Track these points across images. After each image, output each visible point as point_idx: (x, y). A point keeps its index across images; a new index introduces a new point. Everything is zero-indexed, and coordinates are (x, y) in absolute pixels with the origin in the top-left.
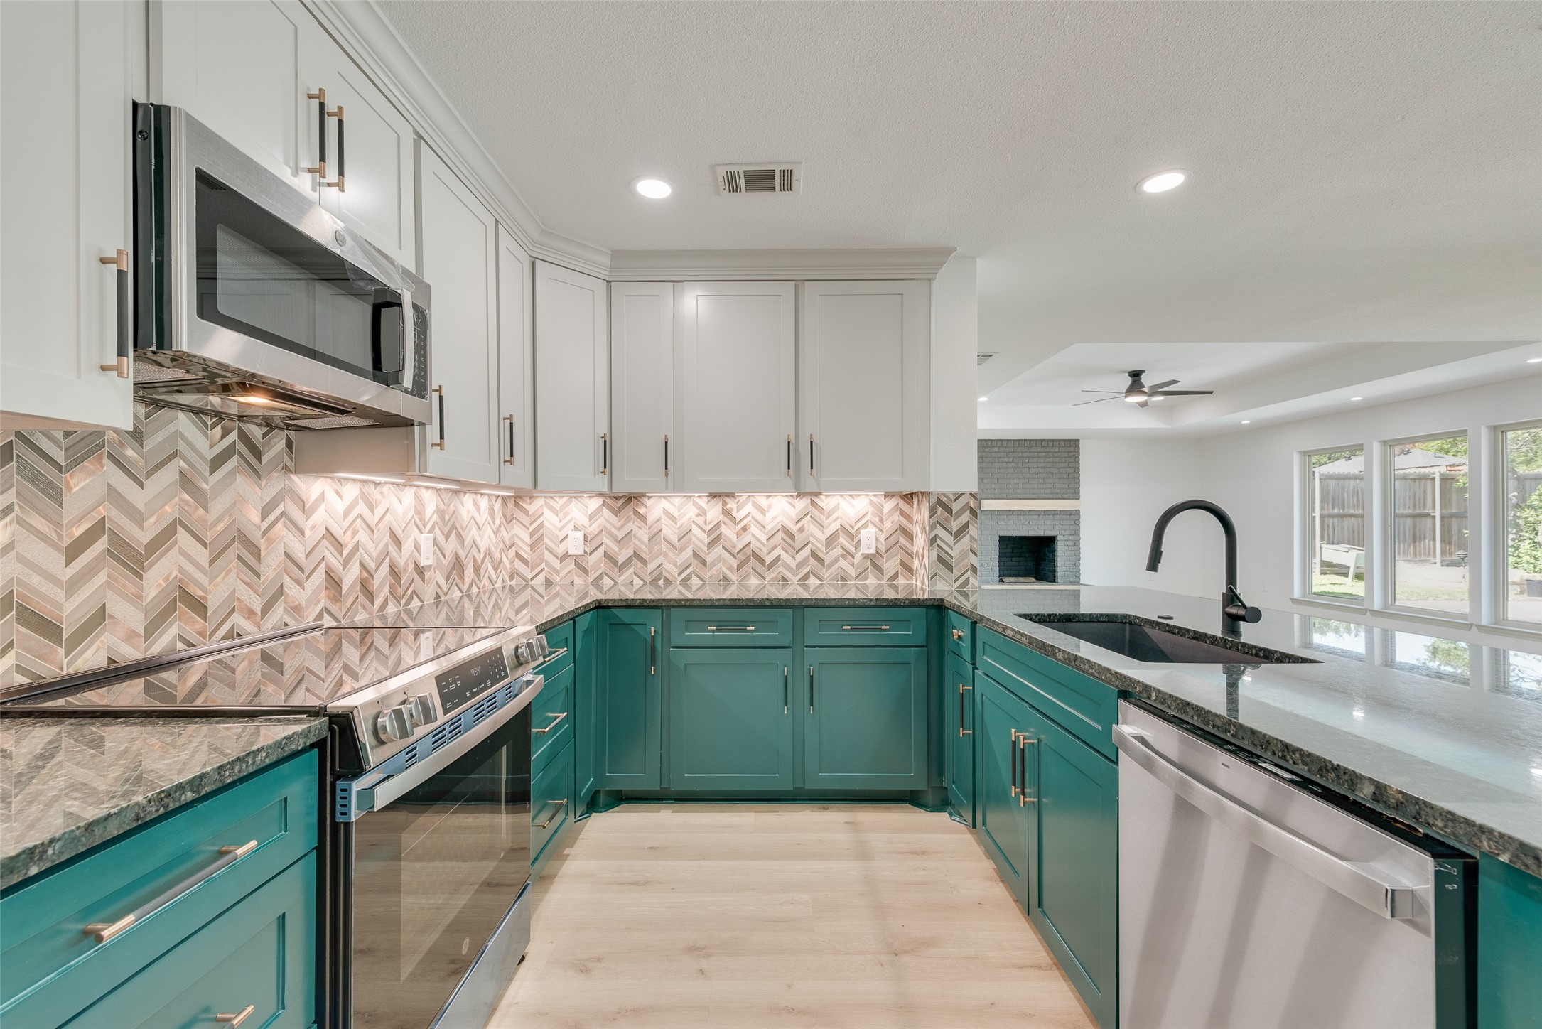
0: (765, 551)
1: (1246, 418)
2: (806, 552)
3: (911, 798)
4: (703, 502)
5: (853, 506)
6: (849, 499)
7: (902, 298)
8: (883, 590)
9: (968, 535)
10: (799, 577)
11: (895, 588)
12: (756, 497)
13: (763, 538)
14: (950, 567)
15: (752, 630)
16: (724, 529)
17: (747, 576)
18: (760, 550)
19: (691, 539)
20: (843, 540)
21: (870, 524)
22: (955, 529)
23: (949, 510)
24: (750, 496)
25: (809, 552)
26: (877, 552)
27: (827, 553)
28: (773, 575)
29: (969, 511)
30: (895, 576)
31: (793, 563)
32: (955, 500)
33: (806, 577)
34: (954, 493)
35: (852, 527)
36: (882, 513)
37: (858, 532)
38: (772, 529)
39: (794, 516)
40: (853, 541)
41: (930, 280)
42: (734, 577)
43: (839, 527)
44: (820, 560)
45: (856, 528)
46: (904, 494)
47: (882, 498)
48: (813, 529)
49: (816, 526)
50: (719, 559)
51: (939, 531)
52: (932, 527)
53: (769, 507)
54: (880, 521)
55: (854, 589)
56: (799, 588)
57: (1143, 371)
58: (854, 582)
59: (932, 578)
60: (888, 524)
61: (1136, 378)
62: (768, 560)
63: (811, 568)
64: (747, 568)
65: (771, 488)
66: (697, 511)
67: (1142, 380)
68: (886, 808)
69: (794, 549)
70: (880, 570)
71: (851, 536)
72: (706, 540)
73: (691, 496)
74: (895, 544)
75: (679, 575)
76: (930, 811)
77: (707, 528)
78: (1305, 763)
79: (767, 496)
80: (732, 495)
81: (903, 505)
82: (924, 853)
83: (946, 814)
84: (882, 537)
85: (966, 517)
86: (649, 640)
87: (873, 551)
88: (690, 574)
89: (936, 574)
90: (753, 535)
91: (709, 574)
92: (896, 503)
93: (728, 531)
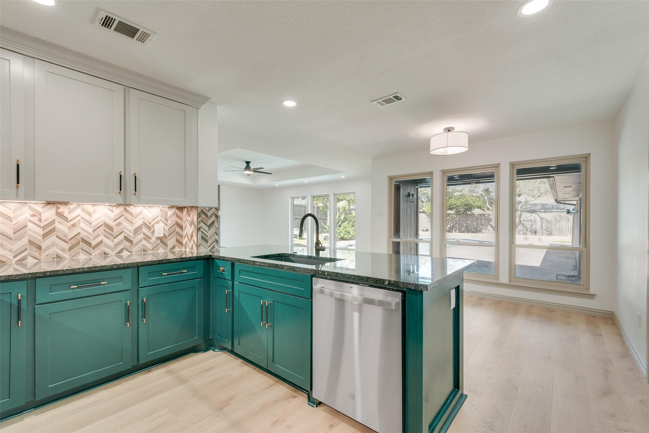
0: (91, 237)
1: (277, 184)
2: (121, 237)
3: (194, 350)
4: (39, 208)
5: (151, 212)
6: (149, 208)
7: (185, 113)
8: (167, 255)
9: (214, 226)
10: (116, 252)
11: (174, 253)
12: (84, 205)
13: (90, 230)
14: (206, 241)
15: (106, 284)
16: (57, 225)
17: (77, 254)
18: (88, 237)
19: (27, 232)
20: (144, 230)
21: (160, 222)
22: (209, 224)
23: (206, 215)
24: (79, 204)
25: (123, 237)
26: (164, 236)
27: (134, 238)
28: (97, 252)
29: (214, 216)
30: (174, 247)
31: (112, 244)
32: (209, 211)
33: (121, 251)
34: (209, 207)
35: (150, 223)
36: (167, 216)
37: (153, 226)
38: (96, 225)
39: (113, 218)
40: (151, 230)
41: (198, 108)
42: (66, 255)
43: (142, 223)
44: (131, 242)
45: (152, 224)
46: (178, 207)
47: (167, 209)
48: (125, 224)
49: (128, 223)
50: (54, 244)
51: (202, 225)
52: (198, 223)
53: (95, 211)
54: (166, 220)
55: (151, 255)
56: (116, 258)
57: (250, 162)
58: (151, 252)
59: (199, 246)
60: (169, 222)
61: (248, 164)
62: (94, 243)
63: (124, 246)
64: (75, 250)
65: (95, 200)
66: (32, 212)
67: (250, 165)
68: (182, 359)
69: (113, 236)
70: (166, 245)
71: (149, 228)
72: (41, 232)
73: (26, 203)
74: (174, 231)
75: (14, 257)
76: (204, 352)
77: (42, 224)
78: (372, 281)
79: (93, 205)
80: (66, 203)
81: (178, 212)
82: (210, 369)
83: (211, 351)
84: (167, 228)
85: (213, 218)
86: (15, 303)
87: (162, 235)
88: (26, 256)
89: (200, 245)
90: (82, 228)
91: (43, 255)
92: (174, 211)
93: (62, 227)
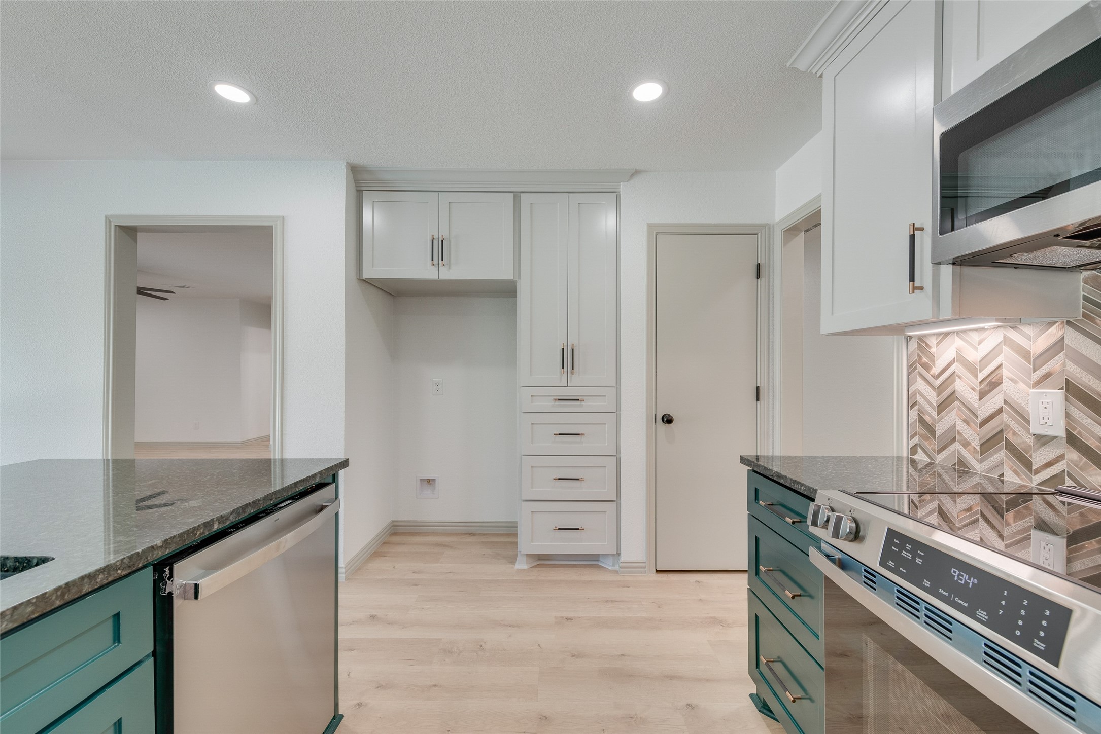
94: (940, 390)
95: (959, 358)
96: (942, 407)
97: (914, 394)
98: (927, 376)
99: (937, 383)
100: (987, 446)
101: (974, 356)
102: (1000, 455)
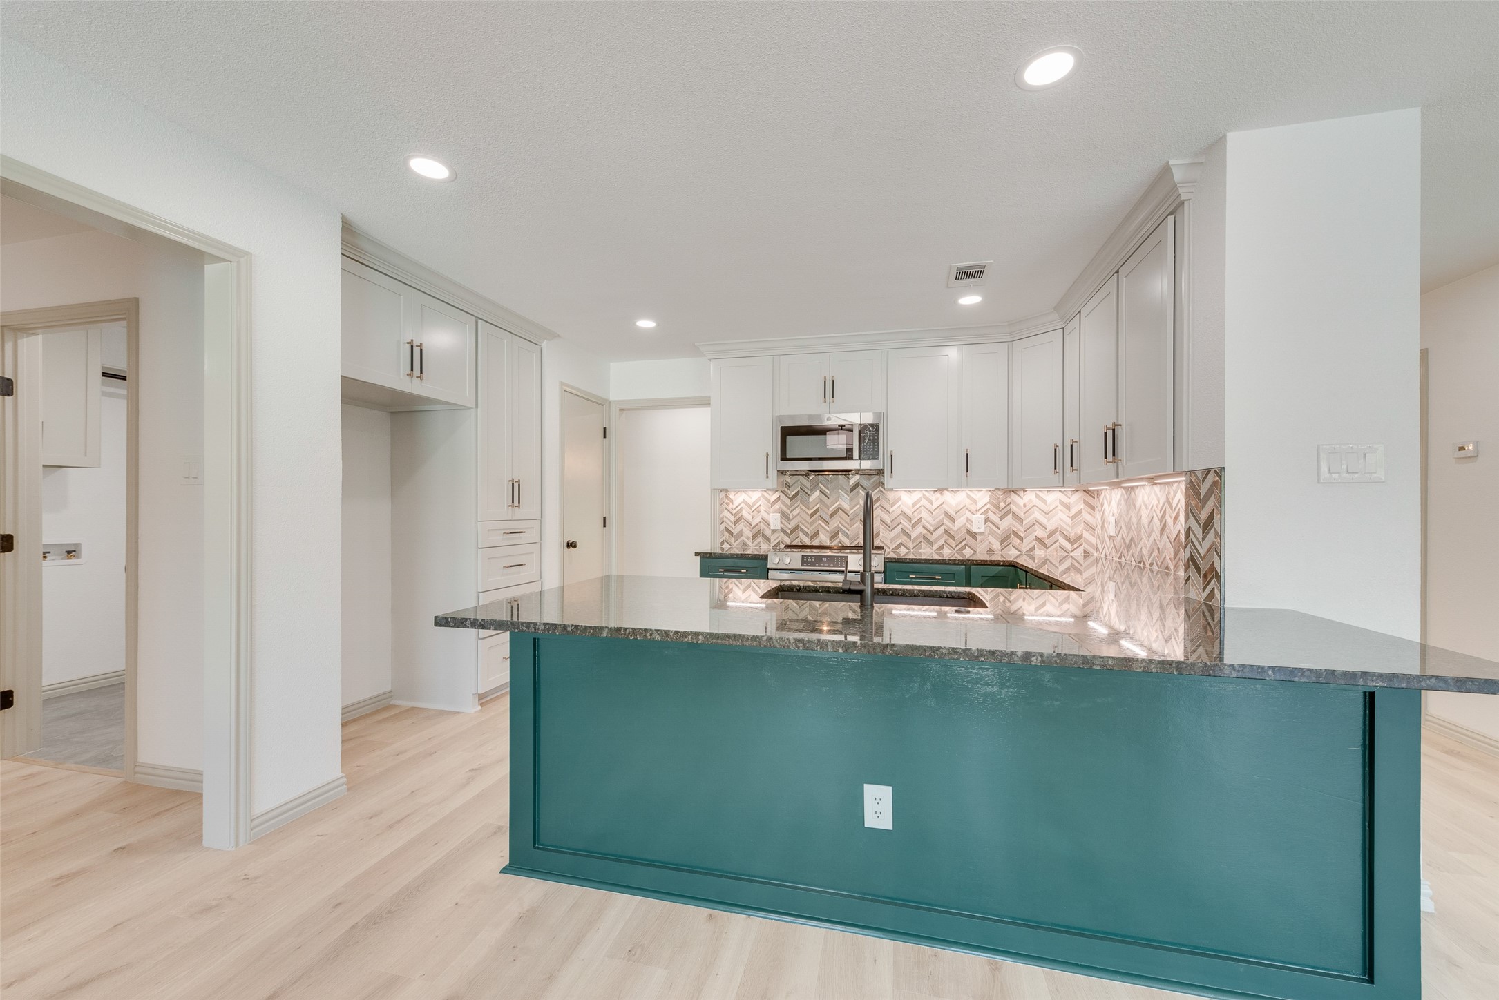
94: (735, 515)
95: (745, 502)
96: (735, 523)
97: (723, 518)
98: (729, 508)
99: (734, 512)
100: (755, 536)
101: (750, 501)
102: (760, 539)
